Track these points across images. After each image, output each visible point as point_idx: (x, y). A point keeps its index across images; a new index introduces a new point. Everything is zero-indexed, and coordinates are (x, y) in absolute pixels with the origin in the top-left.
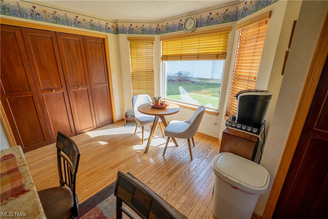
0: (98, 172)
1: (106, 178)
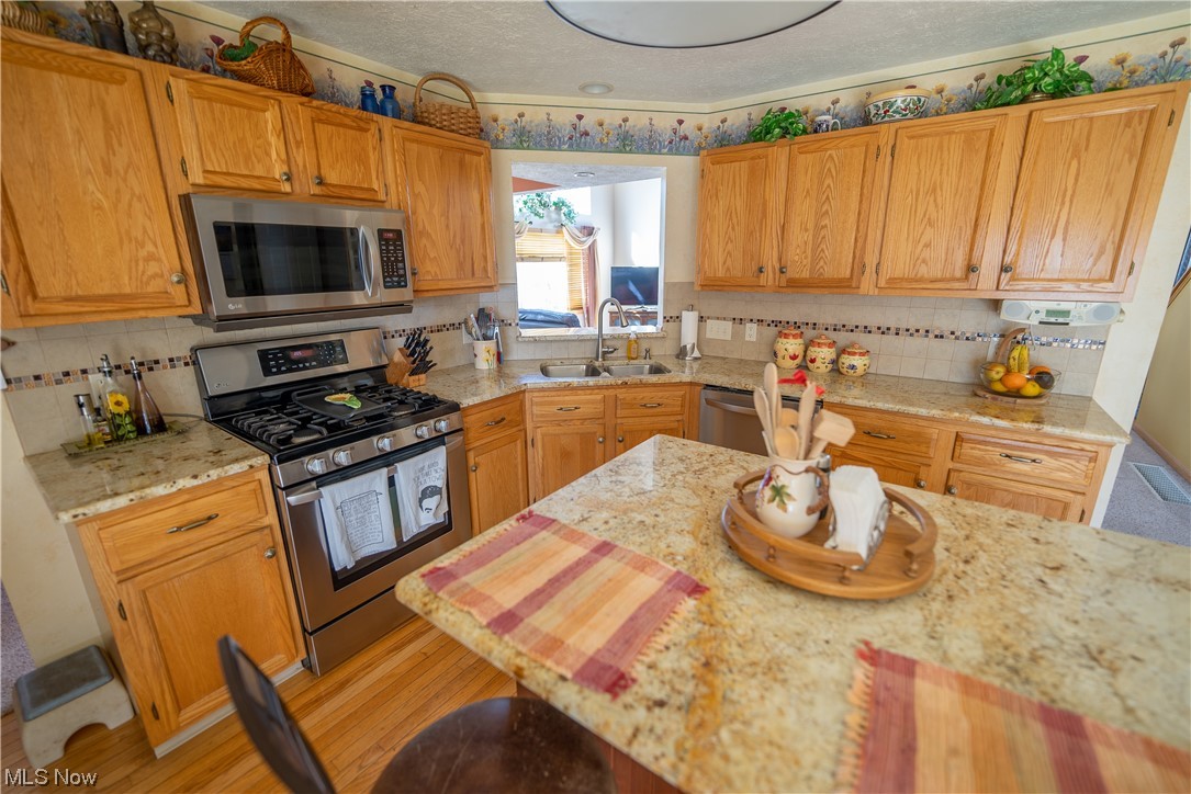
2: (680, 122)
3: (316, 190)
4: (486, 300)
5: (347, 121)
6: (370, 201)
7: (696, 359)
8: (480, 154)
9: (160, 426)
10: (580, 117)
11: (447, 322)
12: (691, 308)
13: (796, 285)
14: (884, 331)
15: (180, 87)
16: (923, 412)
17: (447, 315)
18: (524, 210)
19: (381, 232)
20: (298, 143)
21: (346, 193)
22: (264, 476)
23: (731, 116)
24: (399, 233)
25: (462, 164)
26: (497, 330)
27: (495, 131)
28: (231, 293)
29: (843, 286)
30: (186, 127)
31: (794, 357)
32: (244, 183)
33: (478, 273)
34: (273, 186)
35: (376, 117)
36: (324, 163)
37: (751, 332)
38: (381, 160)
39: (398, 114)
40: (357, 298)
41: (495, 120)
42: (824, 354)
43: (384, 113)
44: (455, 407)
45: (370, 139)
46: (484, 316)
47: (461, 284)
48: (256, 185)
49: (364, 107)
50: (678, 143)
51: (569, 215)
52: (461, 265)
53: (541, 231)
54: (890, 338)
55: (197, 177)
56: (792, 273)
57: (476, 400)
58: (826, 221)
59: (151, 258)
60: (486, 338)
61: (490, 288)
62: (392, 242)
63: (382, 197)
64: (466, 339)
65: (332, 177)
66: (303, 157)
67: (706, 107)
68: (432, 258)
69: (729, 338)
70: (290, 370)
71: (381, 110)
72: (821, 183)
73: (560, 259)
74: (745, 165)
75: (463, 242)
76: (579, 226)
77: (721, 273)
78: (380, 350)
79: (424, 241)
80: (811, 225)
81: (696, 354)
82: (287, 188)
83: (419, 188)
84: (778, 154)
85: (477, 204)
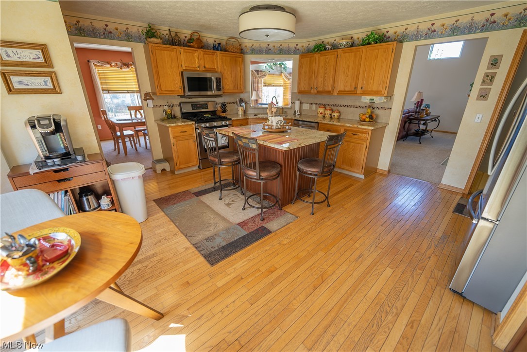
0: (261, 273)
1: (245, 261)
2: (297, 45)
3: (204, 69)
4: (242, 96)
5: (210, 53)
6: (214, 71)
7: (299, 115)
8: (240, 58)
9: (175, 117)
10: (268, 45)
11: (232, 101)
12: (298, 100)
13: (319, 92)
14: (344, 106)
15: (182, 50)
16: (348, 125)
17: (231, 100)
18: (267, 67)
19: (216, 78)
20: (201, 59)
21: (209, 69)
22: (194, 126)
23: (311, 43)
24: (220, 78)
25: (236, 61)
26: (244, 104)
27: (245, 50)
28: (189, 91)
29: (329, 93)
30: (183, 58)
31: (321, 114)
32: (191, 69)
33: (239, 88)
34: (196, 69)
35: (216, 51)
36: (205, 63)
37: (314, 106)
38: (217, 61)
39: (221, 50)
40: (209, 93)
41: (246, 47)
42: (328, 112)
43: (218, 50)
44: (230, 119)
45: (215, 57)
46: (241, 100)
47: (234, 91)
48: (193, 69)
49: (214, 50)
50: (296, 51)
51: (284, 68)
52: (235, 86)
53: (274, 75)
54: (346, 108)
55: (184, 68)
56: (319, 89)
57: (236, 119)
58: (326, 75)
59: (176, 83)
60: (241, 106)
61: (242, 92)
62: (218, 80)
63: (217, 70)
64: (236, 107)
65: (207, 66)
66: (202, 62)
67: (305, 40)
68: (228, 85)
69: (308, 109)
70: (197, 109)
71: (217, 50)
72: (325, 65)
73: (281, 86)
74: (309, 59)
75: (235, 80)
76: (289, 73)
77: (303, 89)
78: (215, 107)
79: (226, 80)
80: (323, 76)
81: (299, 113)
82: (198, 69)
83: (225, 67)
84: (317, 56)
85: (239, 70)
